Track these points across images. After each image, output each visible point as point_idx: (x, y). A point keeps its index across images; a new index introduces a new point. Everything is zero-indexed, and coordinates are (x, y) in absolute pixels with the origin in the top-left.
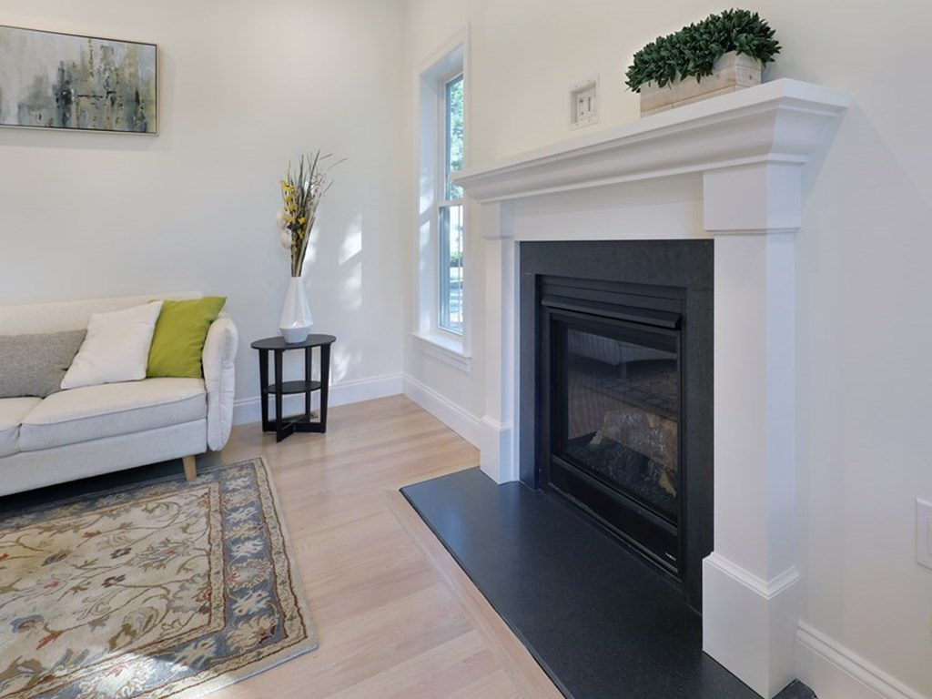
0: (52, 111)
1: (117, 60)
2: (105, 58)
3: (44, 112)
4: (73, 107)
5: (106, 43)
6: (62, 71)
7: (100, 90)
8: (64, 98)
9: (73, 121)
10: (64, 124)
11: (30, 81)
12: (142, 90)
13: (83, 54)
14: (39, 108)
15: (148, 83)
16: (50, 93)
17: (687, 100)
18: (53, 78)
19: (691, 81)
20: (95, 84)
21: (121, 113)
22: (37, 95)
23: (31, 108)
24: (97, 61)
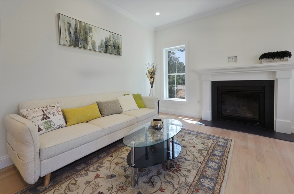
0: (104, 49)
1: (115, 38)
4: (108, 48)
5: (113, 34)
6: (106, 39)
7: (112, 45)
8: (106, 46)
9: (108, 51)
10: (106, 52)
11: (100, 41)
12: (119, 45)
13: (109, 36)
16: (104, 44)
18: (104, 41)
20: (111, 43)
21: (116, 50)
22: (102, 44)
23: (101, 47)
24: (112, 38)
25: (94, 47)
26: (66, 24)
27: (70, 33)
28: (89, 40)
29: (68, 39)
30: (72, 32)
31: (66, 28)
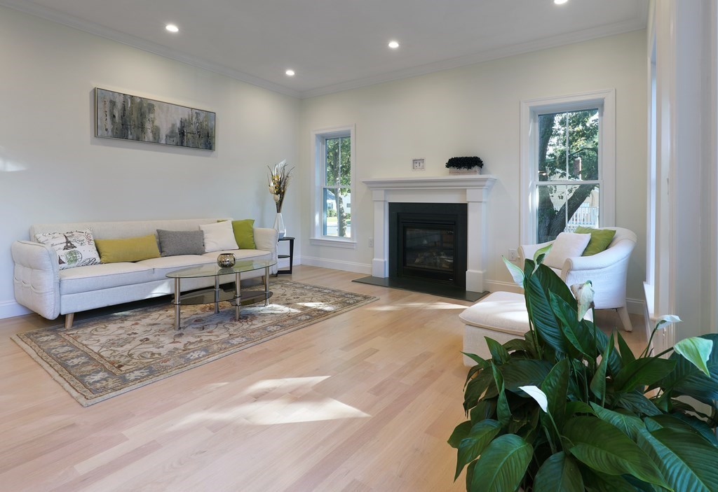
0: (177, 139)
1: (201, 118)
2: (197, 117)
3: (175, 139)
4: (185, 137)
5: (197, 111)
6: (181, 122)
7: (195, 131)
8: (182, 133)
9: (185, 144)
10: (182, 144)
11: (170, 126)
12: (210, 131)
13: (189, 115)
14: (173, 137)
15: (212, 129)
16: (177, 131)
17: (463, 173)
18: (178, 125)
19: (466, 170)
20: (193, 128)
21: (202, 141)
22: (172, 132)
23: (170, 137)
24: (194, 118)
25: (157, 138)
26: (108, 103)
27: (114, 116)
28: (148, 126)
29: (109, 126)
30: (117, 116)
31: (107, 109)
